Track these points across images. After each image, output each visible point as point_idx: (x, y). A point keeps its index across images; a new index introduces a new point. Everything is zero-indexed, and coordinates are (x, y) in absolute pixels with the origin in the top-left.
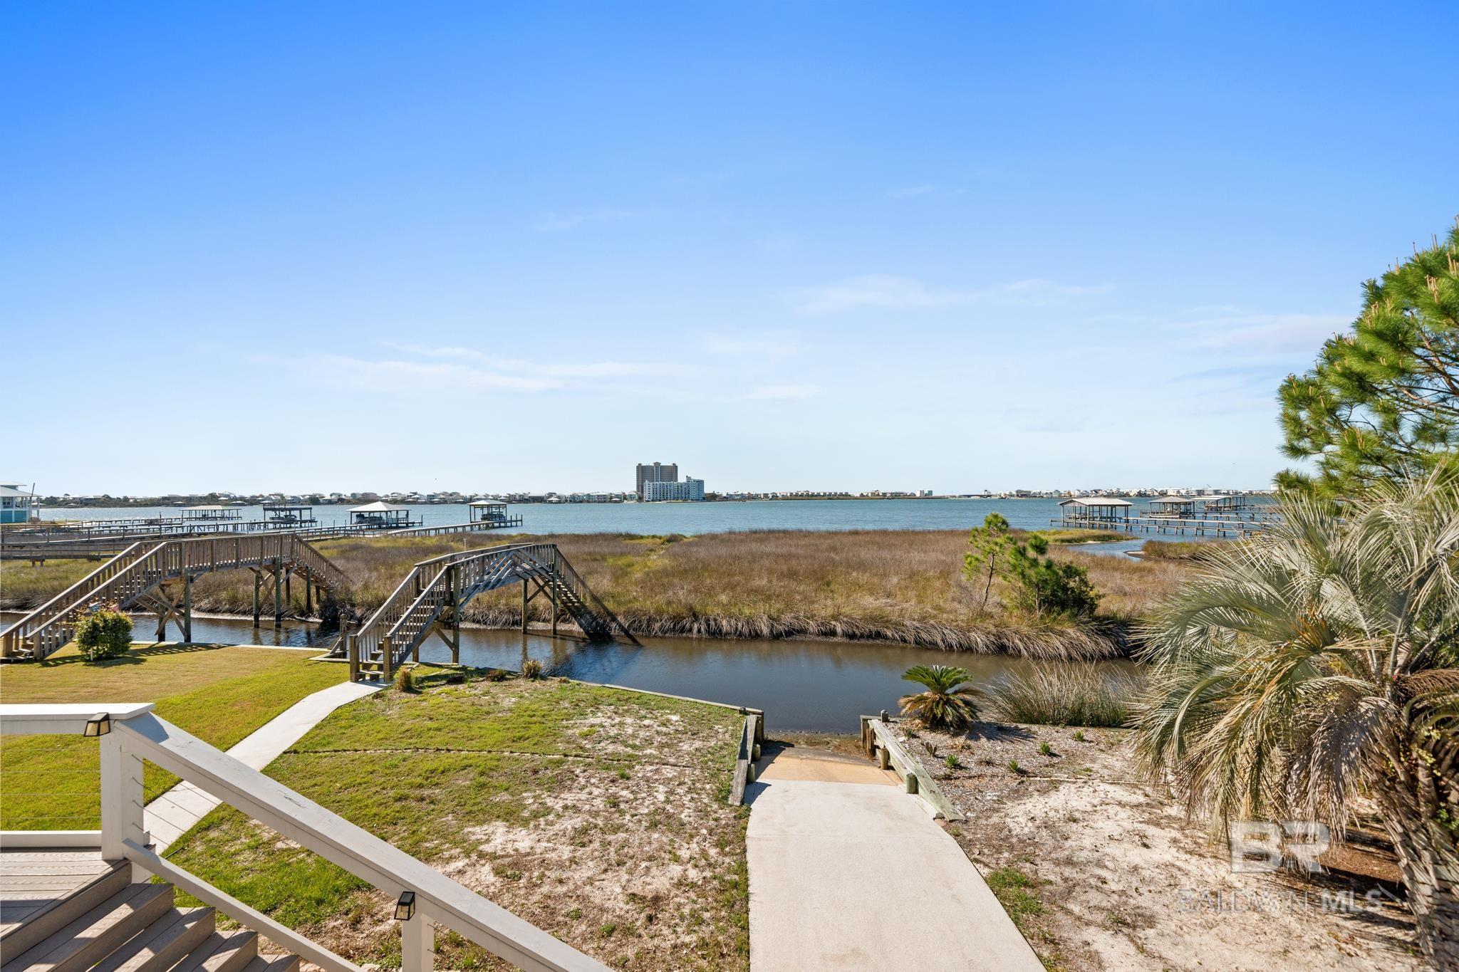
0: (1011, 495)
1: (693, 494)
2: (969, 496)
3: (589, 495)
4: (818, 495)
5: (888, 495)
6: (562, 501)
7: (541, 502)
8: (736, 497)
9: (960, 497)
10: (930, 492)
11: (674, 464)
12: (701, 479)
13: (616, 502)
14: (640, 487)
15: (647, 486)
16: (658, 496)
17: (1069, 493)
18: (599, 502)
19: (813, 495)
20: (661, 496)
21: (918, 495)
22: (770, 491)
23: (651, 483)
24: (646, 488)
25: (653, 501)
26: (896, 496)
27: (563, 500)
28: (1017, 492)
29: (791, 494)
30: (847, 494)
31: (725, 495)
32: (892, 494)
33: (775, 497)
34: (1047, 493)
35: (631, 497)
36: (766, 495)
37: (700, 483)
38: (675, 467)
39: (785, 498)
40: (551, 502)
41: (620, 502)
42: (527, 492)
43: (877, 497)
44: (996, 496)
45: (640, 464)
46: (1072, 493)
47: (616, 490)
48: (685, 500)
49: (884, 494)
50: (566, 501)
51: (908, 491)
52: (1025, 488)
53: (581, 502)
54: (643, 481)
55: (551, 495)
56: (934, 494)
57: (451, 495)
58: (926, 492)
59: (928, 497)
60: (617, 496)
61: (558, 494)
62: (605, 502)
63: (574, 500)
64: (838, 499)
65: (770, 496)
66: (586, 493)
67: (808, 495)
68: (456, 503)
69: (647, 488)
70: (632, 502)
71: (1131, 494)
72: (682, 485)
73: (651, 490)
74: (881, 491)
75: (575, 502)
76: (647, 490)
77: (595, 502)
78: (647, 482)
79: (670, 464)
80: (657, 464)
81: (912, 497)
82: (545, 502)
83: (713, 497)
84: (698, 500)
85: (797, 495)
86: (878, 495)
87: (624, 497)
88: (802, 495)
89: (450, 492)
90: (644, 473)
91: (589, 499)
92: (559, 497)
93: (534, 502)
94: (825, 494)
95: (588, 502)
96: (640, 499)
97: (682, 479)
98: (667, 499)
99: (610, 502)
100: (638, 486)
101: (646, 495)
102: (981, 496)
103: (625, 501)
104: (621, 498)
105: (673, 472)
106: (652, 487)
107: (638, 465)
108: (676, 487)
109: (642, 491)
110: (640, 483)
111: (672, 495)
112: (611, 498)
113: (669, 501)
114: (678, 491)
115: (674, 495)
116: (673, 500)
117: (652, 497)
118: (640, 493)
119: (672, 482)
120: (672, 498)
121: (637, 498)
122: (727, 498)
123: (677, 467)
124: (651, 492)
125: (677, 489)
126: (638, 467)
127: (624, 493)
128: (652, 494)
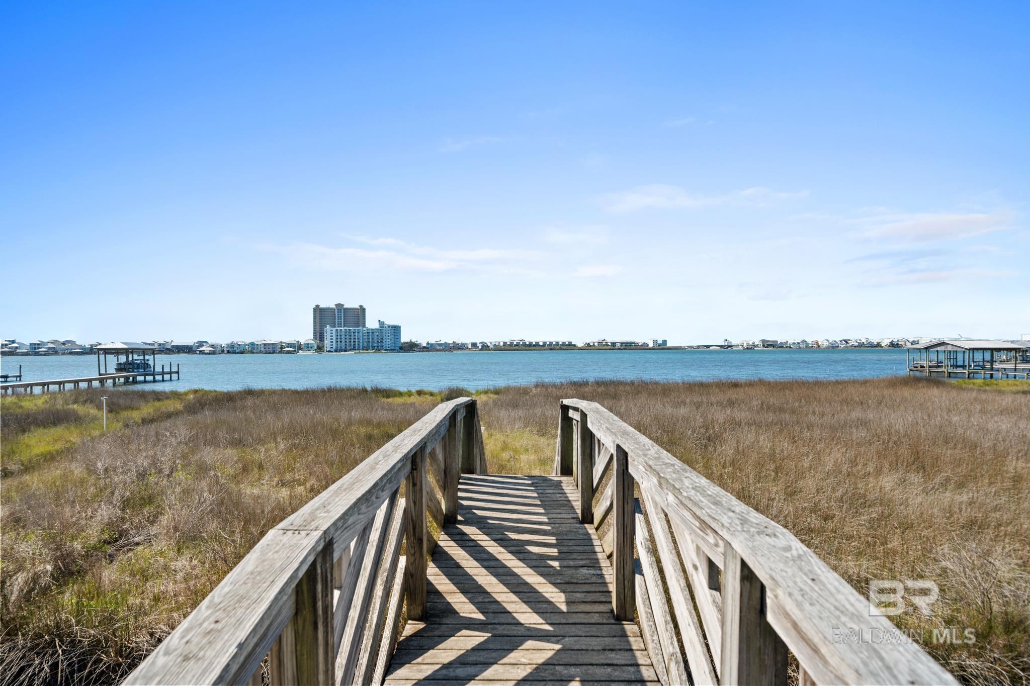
0: (755, 346)
1: (388, 342)
2: (708, 347)
3: (252, 344)
4: (537, 344)
5: (618, 345)
6: (216, 351)
7: (188, 352)
8: (438, 348)
9: (698, 347)
10: (665, 342)
11: (361, 306)
12: (397, 324)
13: (288, 352)
14: (319, 335)
15: (329, 332)
16: (343, 344)
17: (817, 343)
18: (266, 353)
19: (530, 345)
20: (347, 345)
21: (651, 345)
22: (478, 340)
23: (334, 329)
24: (327, 336)
25: (336, 351)
26: (627, 346)
27: (219, 349)
28: (763, 341)
29: (505, 343)
30: (570, 344)
31: (424, 345)
32: (622, 343)
33: (485, 347)
34: (794, 344)
35: (308, 347)
36: (474, 345)
37: (396, 329)
38: (362, 310)
39: (497, 348)
40: (202, 352)
41: (294, 352)
42: (169, 340)
43: (605, 347)
44: (738, 346)
45: (317, 306)
46: (820, 343)
47: (288, 338)
48: (378, 350)
49: (614, 344)
50: (223, 351)
51: (640, 340)
52: (770, 338)
53: (242, 353)
54: (323, 327)
55: (201, 344)
56: (669, 345)
57: (64, 344)
58: (660, 342)
59: (662, 347)
60: (289, 345)
61: (210, 342)
62: (274, 352)
63: (233, 349)
64: (561, 349)
65: (480, 346)
66: (248, 341)
67: (525, 344)
68: (71, 353)
70: (309, 353)
71: (883, 345)
72: (373, 331)
73: (334, 338)
74: (610, 339)
75: (234, 353)
76: (328, 338)
77: (261, 352)
78: (328, 327)
79: (357, 306)
80: (340, 306)
81: (644, 347)
82: (194, 352)
83: (411, 347)
84: (393, 350)
85: (511, 344)
86: (607, 345)
87: (297, 347)
88: (517, 345)
89: (62, 340)
90: (322, 316)
91: (253, 349)
92: (212, 346)
93: (179, 352)
94: (545, 343)
95: (252, 352)
96: (320, 349)
97: (371, 323)
98: (354, 349)
99: (280, 352)
100: (316, 333)
101: (327, 343)
102: (721, 346)
103: (300, 352)
104: (295, 347)
105: (361, 316)
106: (334, 335)
107: (314, 307)
108: (366, 334)
109: (322, 339)
110: (318, 330)
111: (361, 344)
112: (282, 348)
113: (358, 351)
114: (368, 339)
115: (363, 344)
116: (363, 350)
117: (334, 346)
118: (319, 342)
119: (360, 328)
120: (361, 348)
121: (315, 348)
122: (428, 348)
123: (364, 309)
124: (334, 341)
125: (366, 337)
126: (314, 309)
127: (298, 342)
128: (334, 343)
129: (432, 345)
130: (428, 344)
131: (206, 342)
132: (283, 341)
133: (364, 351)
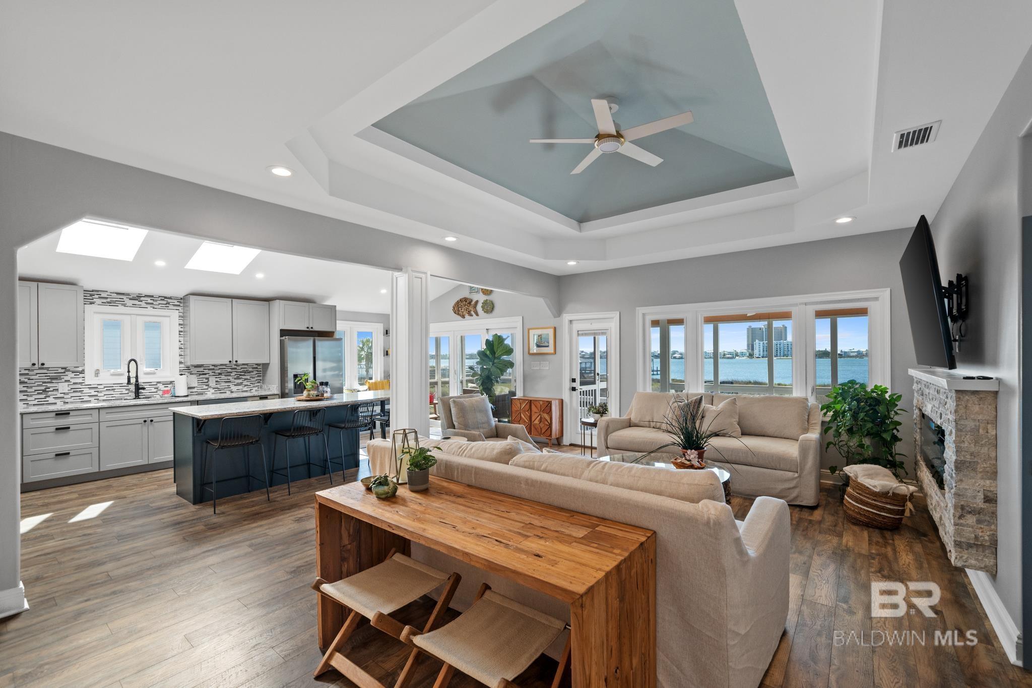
8: (852, 354)
11: (783, 325)
13: (728, 358)
14: (751, 347)
15: (757, 344)
23: (761, 343)
25: (763, 357)
35: (743, 354)
41: (733, 358)
47: (729, 348)
54: (753, 340)
60: (730, 353)
69: (757, 346)
70: (743, 358)
73: (761, 348)
76: (757, 348)
78: (757, 341)
87: (736, 355)
90: (752, 334)
96: (751, 356)
99: (723, 358)
100: (748, 345)
101: (756, 352)
103: (737, 357)
104: (733, 355)
105: (783, 334)
106: (761, 346)
107: (748, 327)
108: (786, 345)
109: (753, 349)
110: (750, 343)
111: (782, 353)
112: (724, 355)
113: (779, 358)
114: (788, 349)
115: (784, 352)
116: (783, 356)
117: (761, 354)
118: (750, 351)
119: (782, 341)
120: (782, 355)
121: (748, 355)
122: (842, 355)
123: (786, 328)
124: (761, 350)
125: (786, 348)
126: (748, 329)
127: (735, 351)
128: (761, 352)
129: (845, 352)
130: (842, 352)
131: (677, 351)
132: (725, 350)
133: (785, 358)
